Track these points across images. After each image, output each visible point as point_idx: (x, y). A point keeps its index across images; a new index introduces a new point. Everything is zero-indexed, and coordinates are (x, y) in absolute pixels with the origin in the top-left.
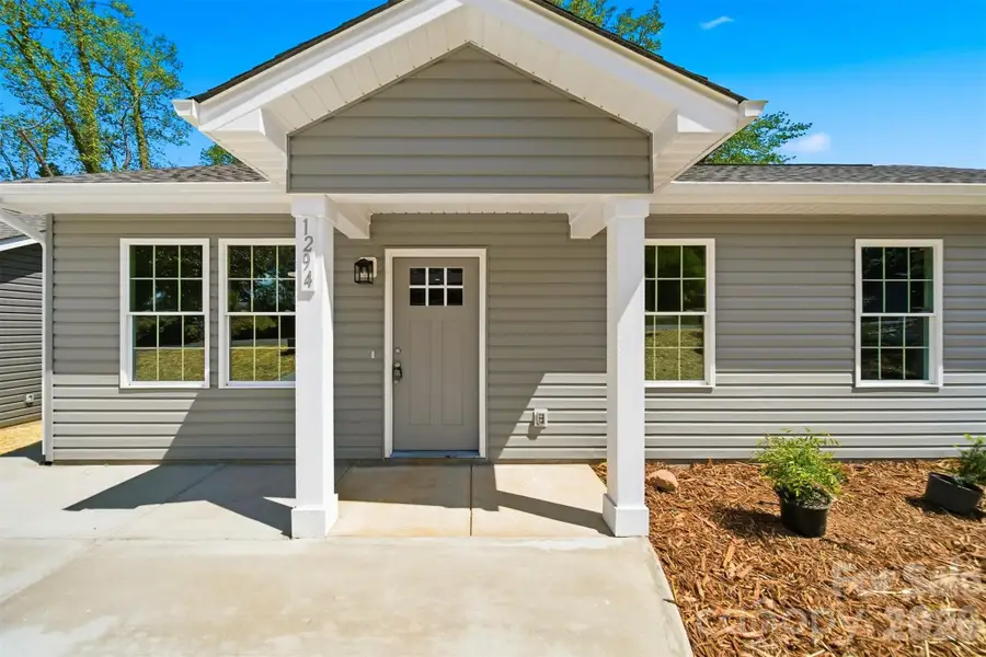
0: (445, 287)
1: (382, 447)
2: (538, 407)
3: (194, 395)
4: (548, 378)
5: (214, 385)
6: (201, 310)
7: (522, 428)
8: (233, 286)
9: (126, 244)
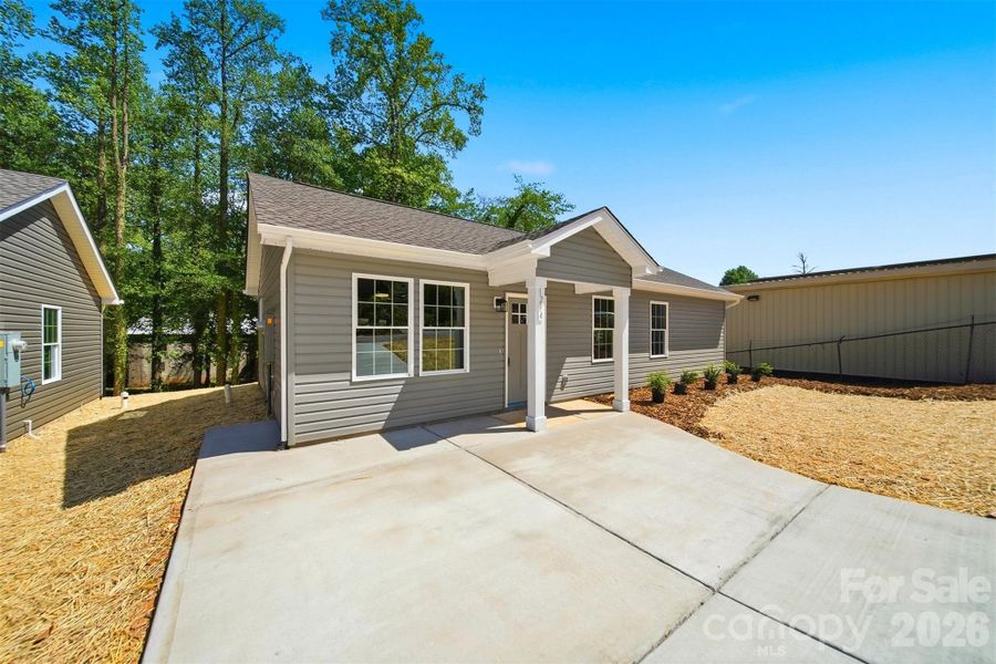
0: (519, 314)
1: (504, 403)
2: (564, 373)
3: (403, 382)
4: (568, 360)
5: (417, 374)
6: (407, 325)
7: (558, 385)
8: (427, 310)
9: (356, 276)
